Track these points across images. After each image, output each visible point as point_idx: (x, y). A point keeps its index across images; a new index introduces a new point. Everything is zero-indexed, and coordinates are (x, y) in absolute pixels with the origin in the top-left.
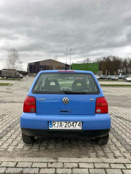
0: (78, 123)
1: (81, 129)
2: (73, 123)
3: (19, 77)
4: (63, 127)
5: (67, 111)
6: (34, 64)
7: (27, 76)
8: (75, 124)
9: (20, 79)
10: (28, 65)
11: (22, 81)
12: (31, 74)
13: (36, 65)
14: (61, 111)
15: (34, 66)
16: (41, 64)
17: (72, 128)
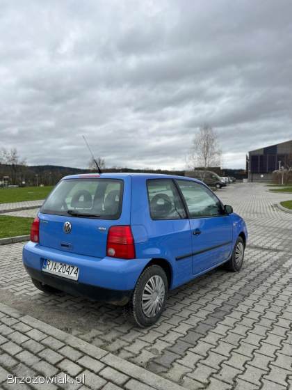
0: (75, 268)
1: (76, 279)
2: (69, 268)
3: (217, 184)
4: (57, 271)
5: (68, 246)
6: (262, 153)
7: (245, 180)
8: (71, 268)
9: (220, 188)
10: (248, 155)
11: (225, 191)
12: (255, 176)
13: (268, 155)
14: (63, 245)
15: (261, 156)
16: (279, 152)
17: (66, 275)
